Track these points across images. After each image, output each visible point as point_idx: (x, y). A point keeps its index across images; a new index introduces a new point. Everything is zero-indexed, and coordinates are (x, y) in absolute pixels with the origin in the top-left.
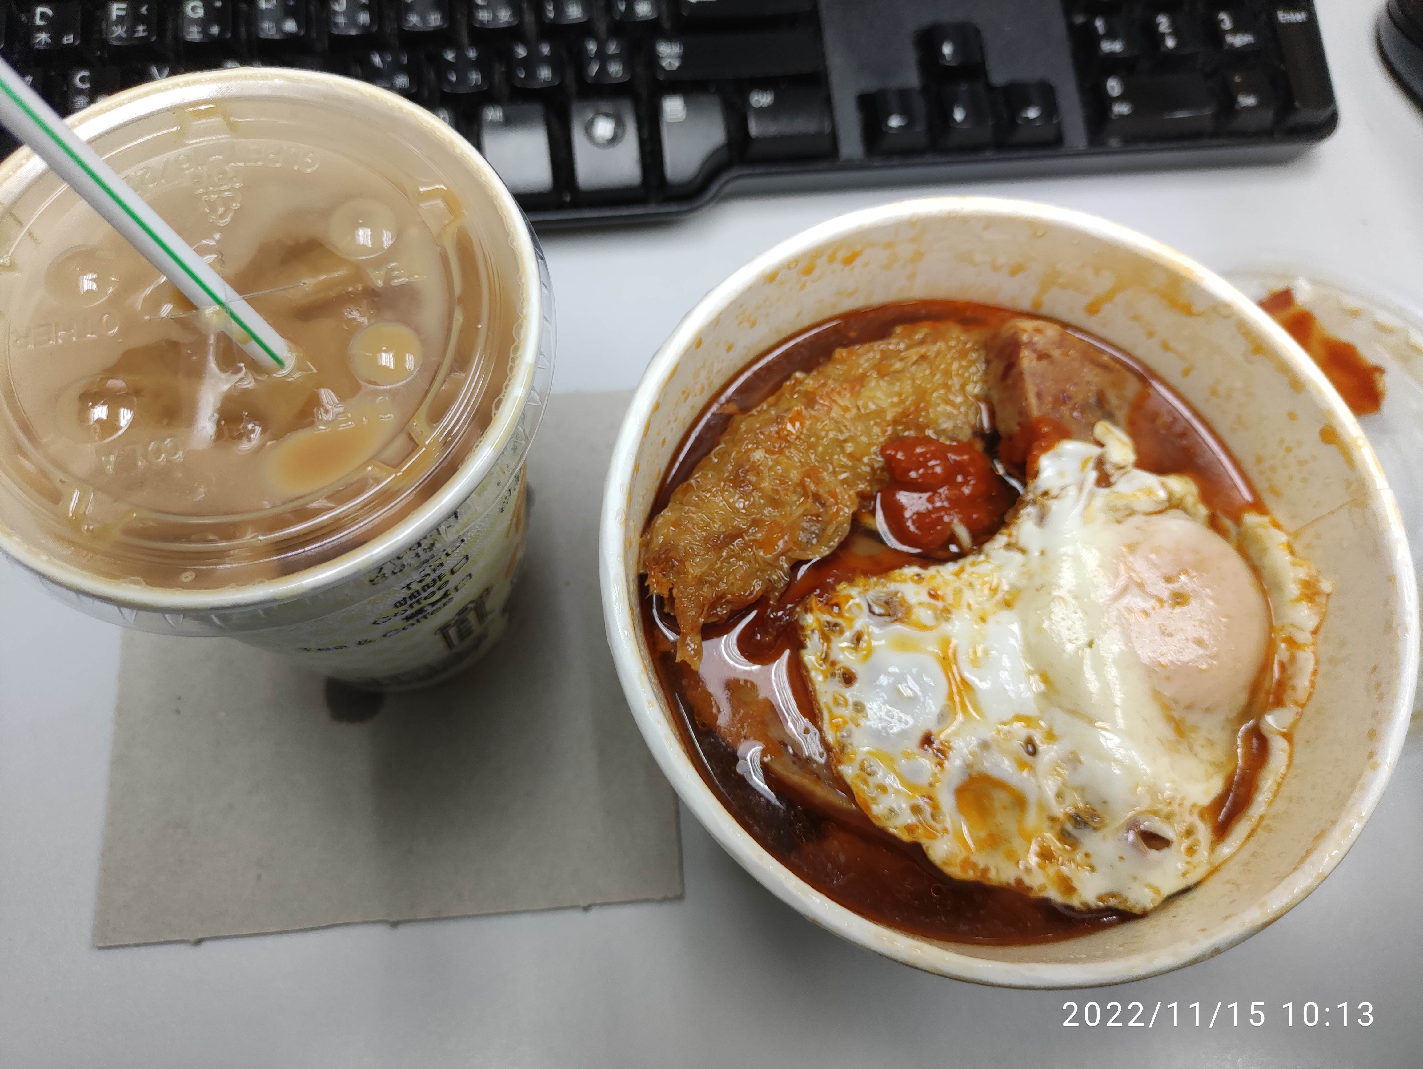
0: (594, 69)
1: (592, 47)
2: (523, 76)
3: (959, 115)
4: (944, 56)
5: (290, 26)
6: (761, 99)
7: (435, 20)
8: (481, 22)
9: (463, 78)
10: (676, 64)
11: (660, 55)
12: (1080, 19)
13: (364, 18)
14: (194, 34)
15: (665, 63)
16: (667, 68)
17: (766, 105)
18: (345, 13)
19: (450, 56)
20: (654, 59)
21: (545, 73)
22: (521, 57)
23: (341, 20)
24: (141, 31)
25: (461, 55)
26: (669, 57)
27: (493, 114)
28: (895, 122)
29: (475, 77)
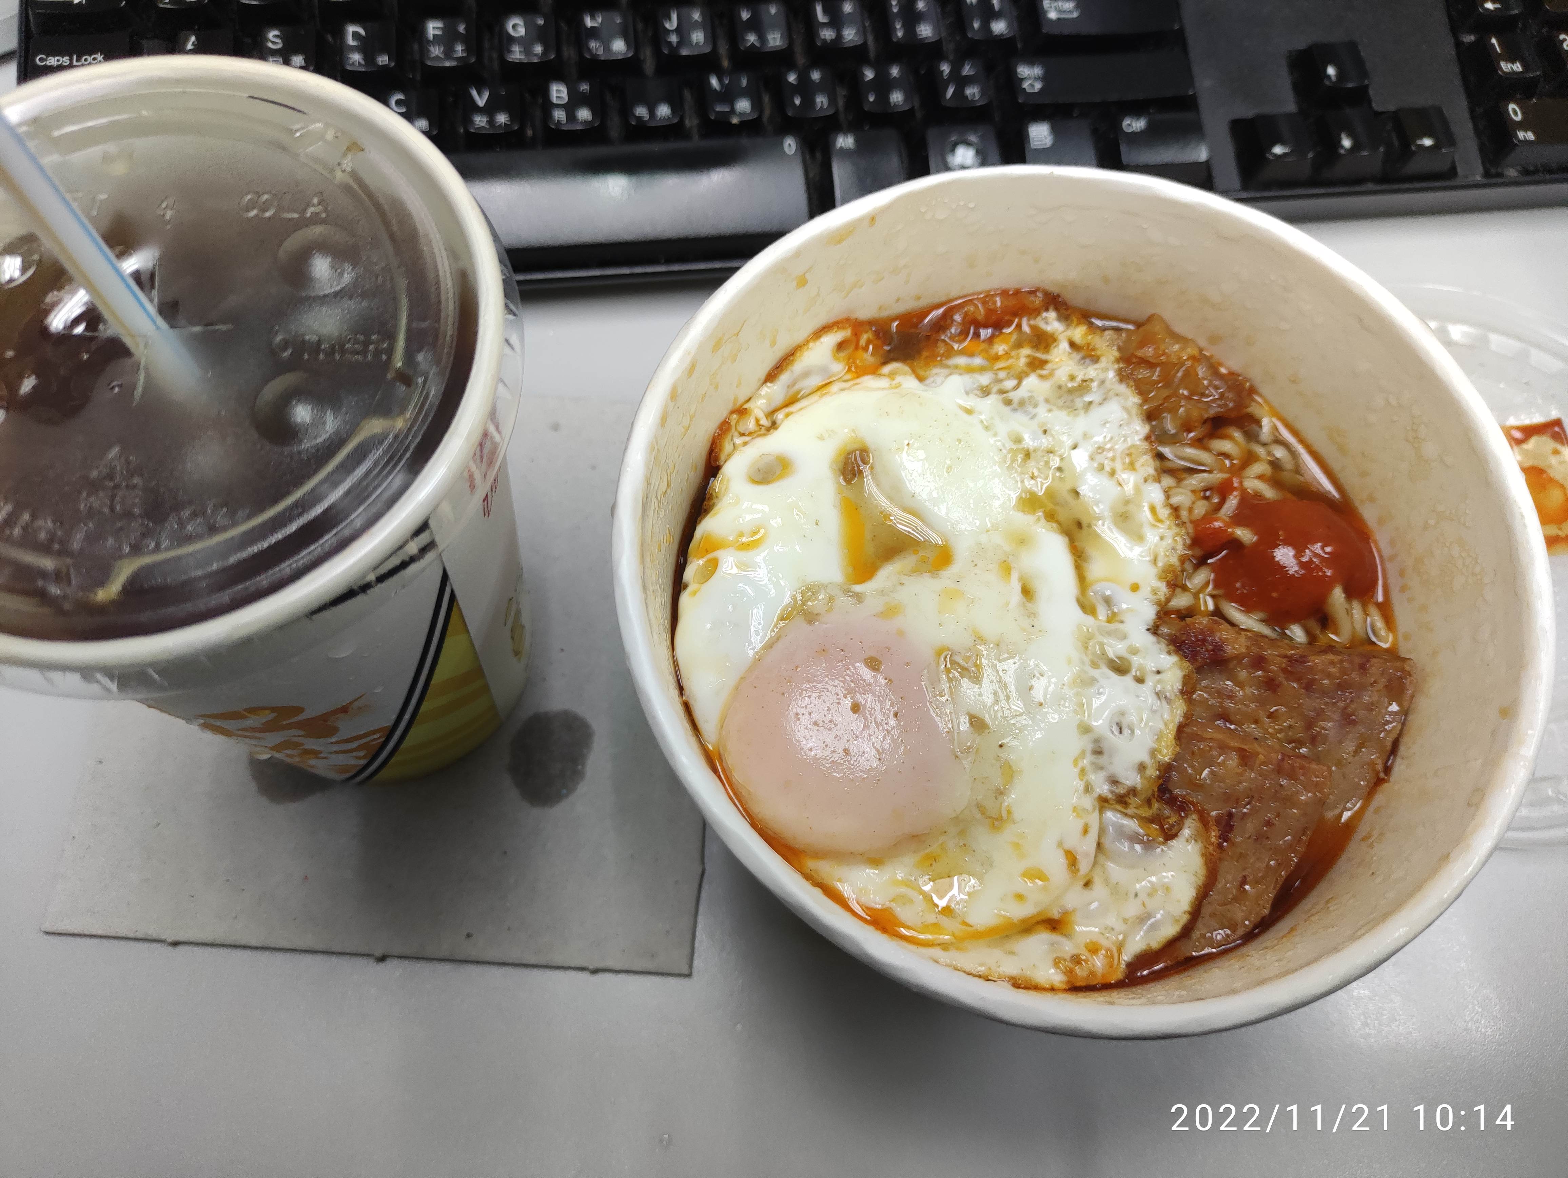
0: (950, 91)
1: (945, 68)
2: (871, 99)
3: (1347, 143)
4: (1329, 77)
5: (619, 46)
6: (1135, 125)
7: (775, 40)
8: (825, 40)
9: (809, 101)
10: (1038, 86)
11: (1019, 76)
12: (1470, 38)
13: (698, 37)
14: (517, 54)
15: (1025, 85)
16: (1029, 90)
17: (1139, 130)
18: (678, 30)
19: (792, 78)
20: (1013, 82)
21: (897, 97)
22: (868, 79)
23: (674, 39)
24: (459, 50)
25: (804, 78)
26: (1029, 78)
27: (845, 142)
28: (1278, 150)
29: (821, 100)
